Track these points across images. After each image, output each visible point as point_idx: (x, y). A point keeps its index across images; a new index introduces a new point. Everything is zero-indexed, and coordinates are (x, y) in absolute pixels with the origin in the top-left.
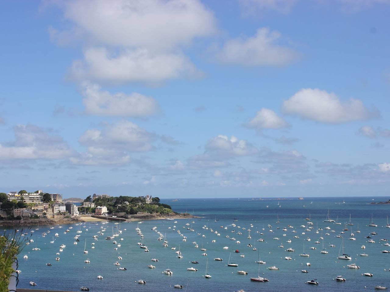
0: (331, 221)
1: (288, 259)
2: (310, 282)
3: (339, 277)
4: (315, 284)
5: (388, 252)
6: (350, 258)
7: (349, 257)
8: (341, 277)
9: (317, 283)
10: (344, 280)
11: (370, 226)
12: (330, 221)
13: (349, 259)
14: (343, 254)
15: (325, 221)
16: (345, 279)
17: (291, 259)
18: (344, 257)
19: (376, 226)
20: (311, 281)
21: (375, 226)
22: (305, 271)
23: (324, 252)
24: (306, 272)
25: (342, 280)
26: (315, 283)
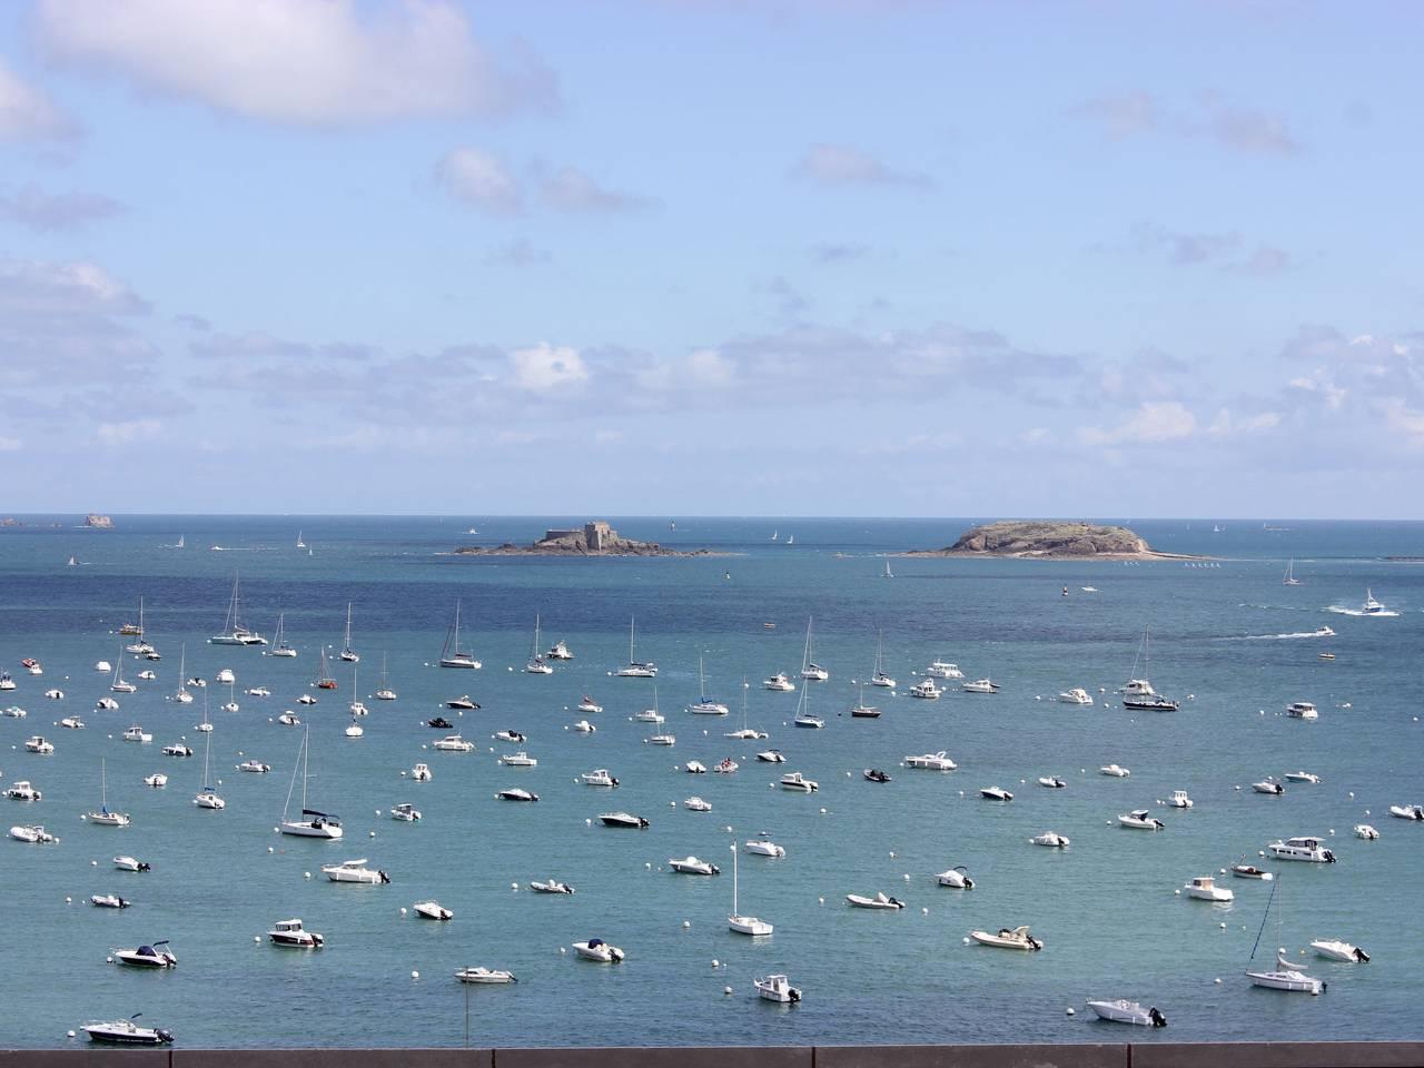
0: (249, 639)
1: (31, 838)
2: (132, 954)
3: (289, 928)
4: (156, 965)
5: (528, 796)
6: (335, 832)
7: (331, 824)
8: (299, 927)
9: (170, 961)
10: (314, 938)
11: (445, 665)
12: (243, 639)
13: (330, 837)
14: (305, 812)
15: (215, 642)
16: (319, 937)
17: (47, 840)
18: (305, 825)
19: (477, 665)
20: (140, 953)
21: (472, 667)
22: (112, 900)
23: (207, 798)
24: (117, 903)
25: (304, 942)
26: (159, 959)
